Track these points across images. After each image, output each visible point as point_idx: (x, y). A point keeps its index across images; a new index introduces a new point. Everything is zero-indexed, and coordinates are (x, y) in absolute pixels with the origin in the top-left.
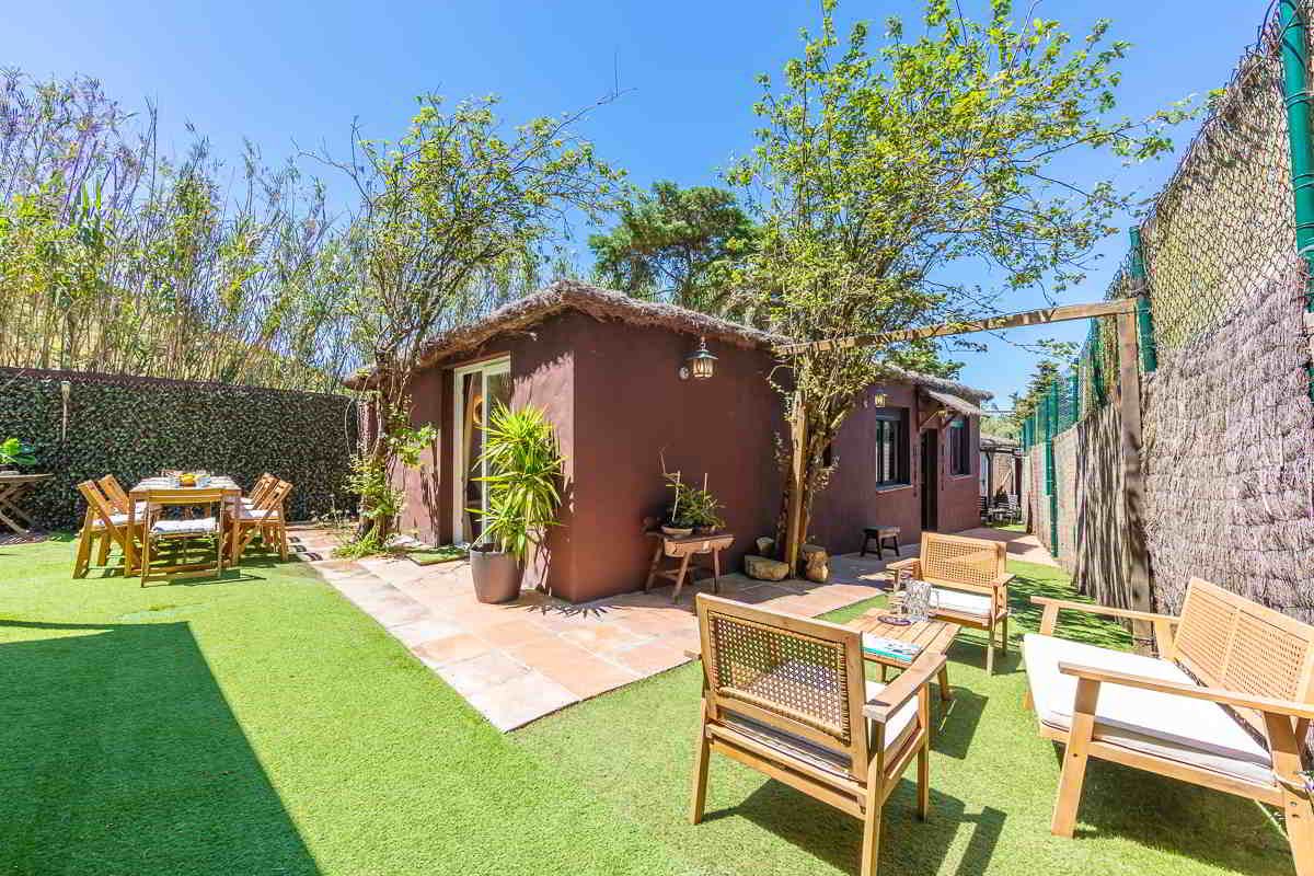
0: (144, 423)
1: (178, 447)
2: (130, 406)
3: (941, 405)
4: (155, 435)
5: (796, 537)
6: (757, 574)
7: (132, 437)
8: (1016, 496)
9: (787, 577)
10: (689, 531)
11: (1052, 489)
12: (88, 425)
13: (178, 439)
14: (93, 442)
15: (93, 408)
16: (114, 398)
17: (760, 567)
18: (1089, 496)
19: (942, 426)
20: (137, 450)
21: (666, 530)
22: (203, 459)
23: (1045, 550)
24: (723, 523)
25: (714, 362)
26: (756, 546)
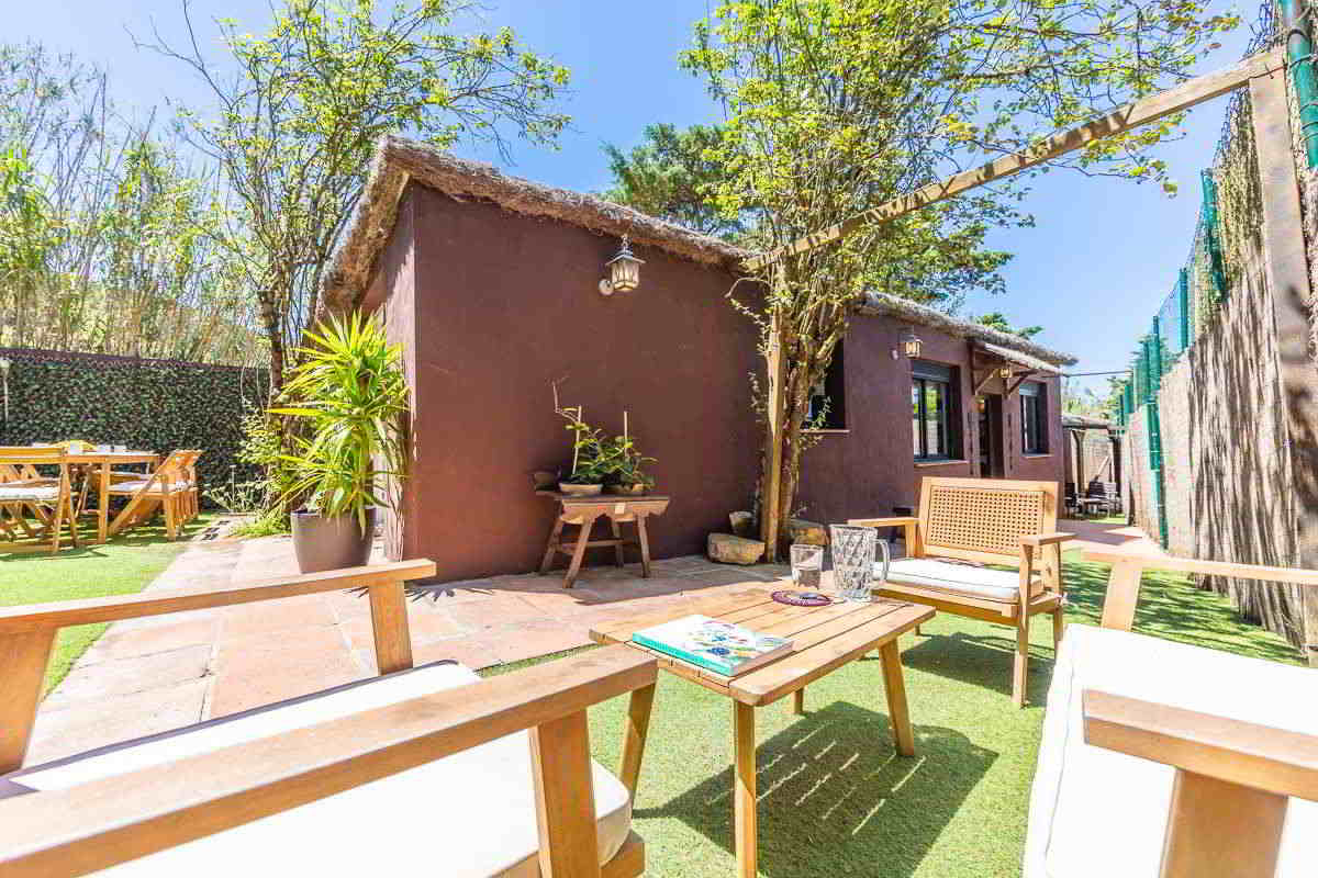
0: (91, 402)
1: (129, 428)
2: (76, 384)
3: (1001, 361)
4: (104, 415)
5: (775, 505)
6: (719, 556)
7: (79, 417)
8: (1114, 483)
9: (763, 560)
10: (596, 488)
11: (1157, 460)
12: (31, 404)
13: (128, 419)
14: (37, 422)
15: (37, 386)
16: (60, 376)
17: (723, 546)
18: (1210, 444)
19: (1007, 392)
20: (85, 430)
21: (564, 487)
22: (154, 441)
23: (1151, 541)
24: (651, 481)
25: (641, 269)
26: (729, 521)
